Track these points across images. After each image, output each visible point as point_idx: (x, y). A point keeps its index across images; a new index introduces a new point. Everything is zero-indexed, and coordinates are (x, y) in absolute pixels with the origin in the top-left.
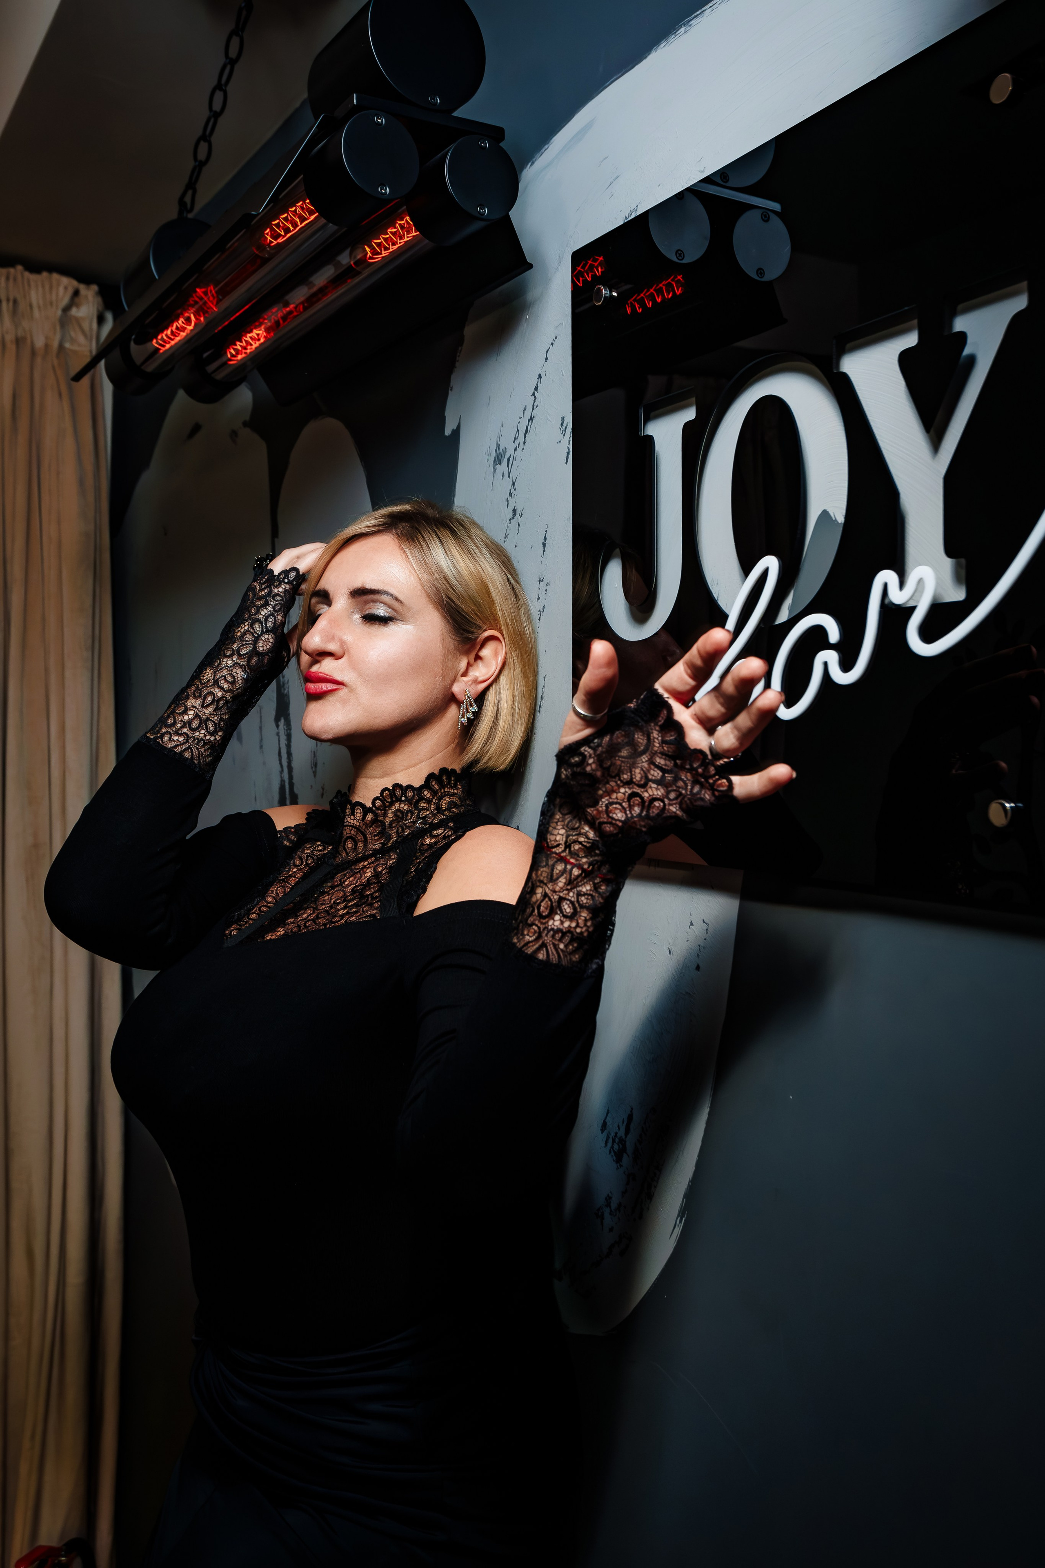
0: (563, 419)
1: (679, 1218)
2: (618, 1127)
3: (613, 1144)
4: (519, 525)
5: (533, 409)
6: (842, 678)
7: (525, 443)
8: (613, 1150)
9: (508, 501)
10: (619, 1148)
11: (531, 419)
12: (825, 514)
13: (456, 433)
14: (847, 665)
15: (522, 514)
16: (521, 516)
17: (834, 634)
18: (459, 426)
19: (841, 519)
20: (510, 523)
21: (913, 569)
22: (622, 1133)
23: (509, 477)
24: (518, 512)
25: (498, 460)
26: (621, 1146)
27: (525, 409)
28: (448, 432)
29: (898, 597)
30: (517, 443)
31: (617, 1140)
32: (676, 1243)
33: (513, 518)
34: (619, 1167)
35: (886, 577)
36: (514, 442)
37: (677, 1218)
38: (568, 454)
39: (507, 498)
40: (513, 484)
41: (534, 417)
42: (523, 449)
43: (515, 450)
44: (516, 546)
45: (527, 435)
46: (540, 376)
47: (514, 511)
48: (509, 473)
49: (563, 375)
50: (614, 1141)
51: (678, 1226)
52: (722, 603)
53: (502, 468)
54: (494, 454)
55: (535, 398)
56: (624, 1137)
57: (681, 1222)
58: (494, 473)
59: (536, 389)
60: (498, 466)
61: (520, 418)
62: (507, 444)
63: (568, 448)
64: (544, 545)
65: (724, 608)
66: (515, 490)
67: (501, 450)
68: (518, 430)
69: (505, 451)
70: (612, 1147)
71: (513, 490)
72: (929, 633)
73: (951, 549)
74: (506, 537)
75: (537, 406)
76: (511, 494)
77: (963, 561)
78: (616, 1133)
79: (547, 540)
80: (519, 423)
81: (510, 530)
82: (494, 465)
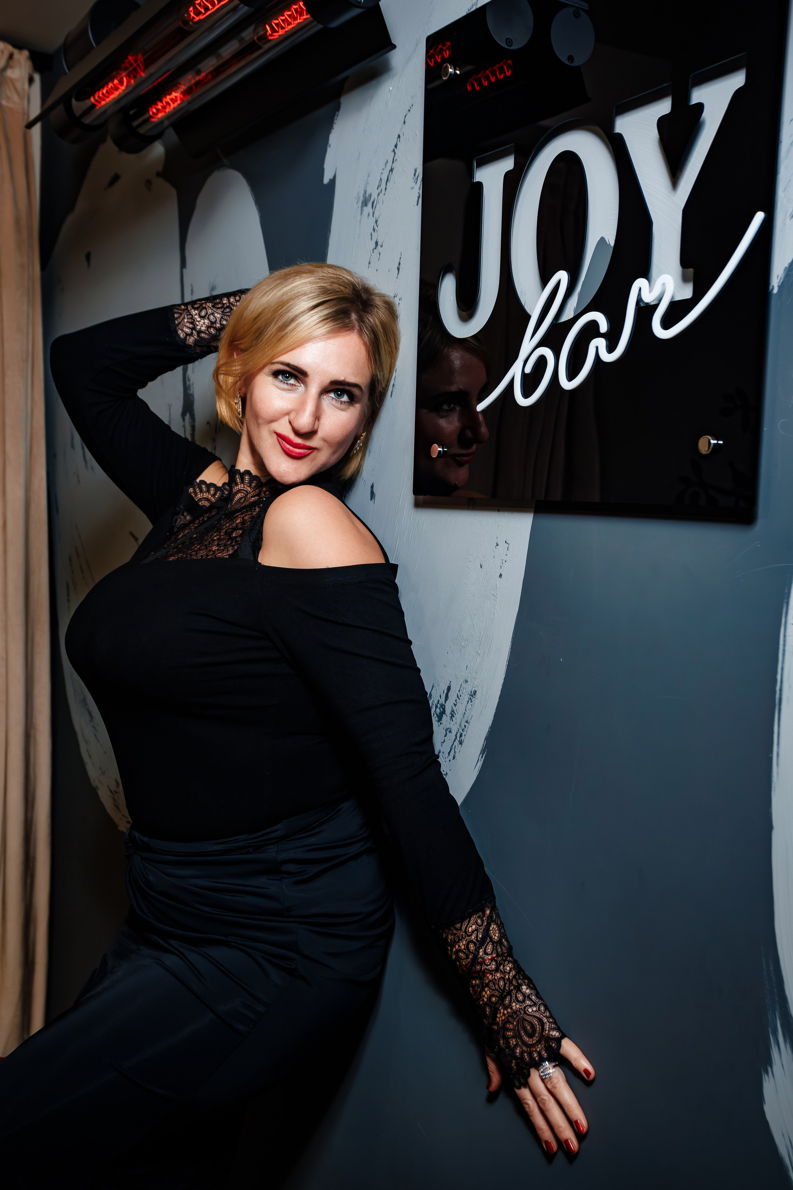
0: (416, 171)
1: (481, 755)
2: (440, 696)
3: (436, 709)
4: (380, 254)
5: (393, 162)
6: (608, 358)
7: (386, 189)
8: (436, 713)
9: (371, 235)
10: (440, 711)
11: (392, 170)
12: (602, 240)
13: (333, 182)
14: (611, 349)
15: (382, 245)
16: (382, 246)
17: (604, 327)
18: (335, 177)
19: (612, 243)
20: (373, 252)
21: (658, 277)
22: (442, 700)
23: (373, 216)
24: (379, 244)
25: (365, 203)
26: (442, 710)
27: (387, 162)
28: (326, 181)
29: (648, 298)
30: (380, 189)
31: (439, 706)
32: (478, 773)
33: (376, 248)
34: (440, 725)
35: (640, 283)
36: (378, 189)
37: (480, 755)
38: (419, 197)
39: (371, 233)
40: (376, 222)
41: (393, 168)
42: (384, 194)
43: (379, 195)
44: (377, 270)
45: (388, 183)
46: (399, 136)
47: (377, 243)
48: (373, 213)
49: (417, 135)
50: (436, 707)
51: (480, 760)
52: (527, 308)
53: (368, 209)
54: (362, 199)
55: (395, 153)
56: (444, 703)
57: (482, 757)
58: (362, 213)
59: (396, 146)
60: (365, 208)
61: (383, 169)
62: (373, 190)
63: (419, 193)
64: (398, 269)
65: (528, 311)
66: (377, 226)
67: (367, 195)
68: (381, 179)
69: (370, 196)
70: (435, 711)
71: (375, 227)
72: (667, 323)
73: (685, 262)
74: (369, 263)
75: (396, 160)
76: (374, 230)
77: (691, 270)
78: (439, 701)
79: (401, 266)
80: (382, 173)
81: (373, 258)
82: (362, 207)
